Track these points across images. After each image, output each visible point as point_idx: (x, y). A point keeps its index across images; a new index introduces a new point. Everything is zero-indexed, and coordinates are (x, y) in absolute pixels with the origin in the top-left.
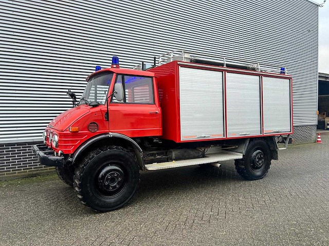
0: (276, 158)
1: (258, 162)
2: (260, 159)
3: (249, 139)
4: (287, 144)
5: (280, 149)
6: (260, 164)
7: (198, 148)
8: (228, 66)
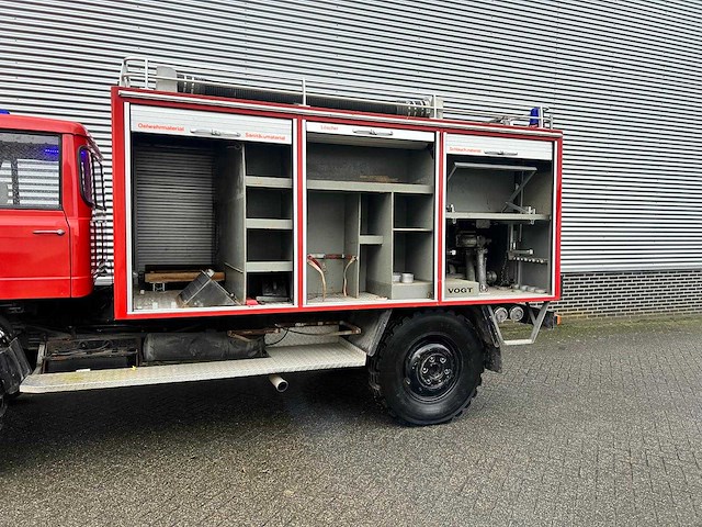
0: (497, 369)
1: (426, 376)
2: (434, 369)
3: (390, 313)
4: (536, 329)
5: (507, 343)
6: (435, 382)
7: (230, 333)
8: (314, 102)
